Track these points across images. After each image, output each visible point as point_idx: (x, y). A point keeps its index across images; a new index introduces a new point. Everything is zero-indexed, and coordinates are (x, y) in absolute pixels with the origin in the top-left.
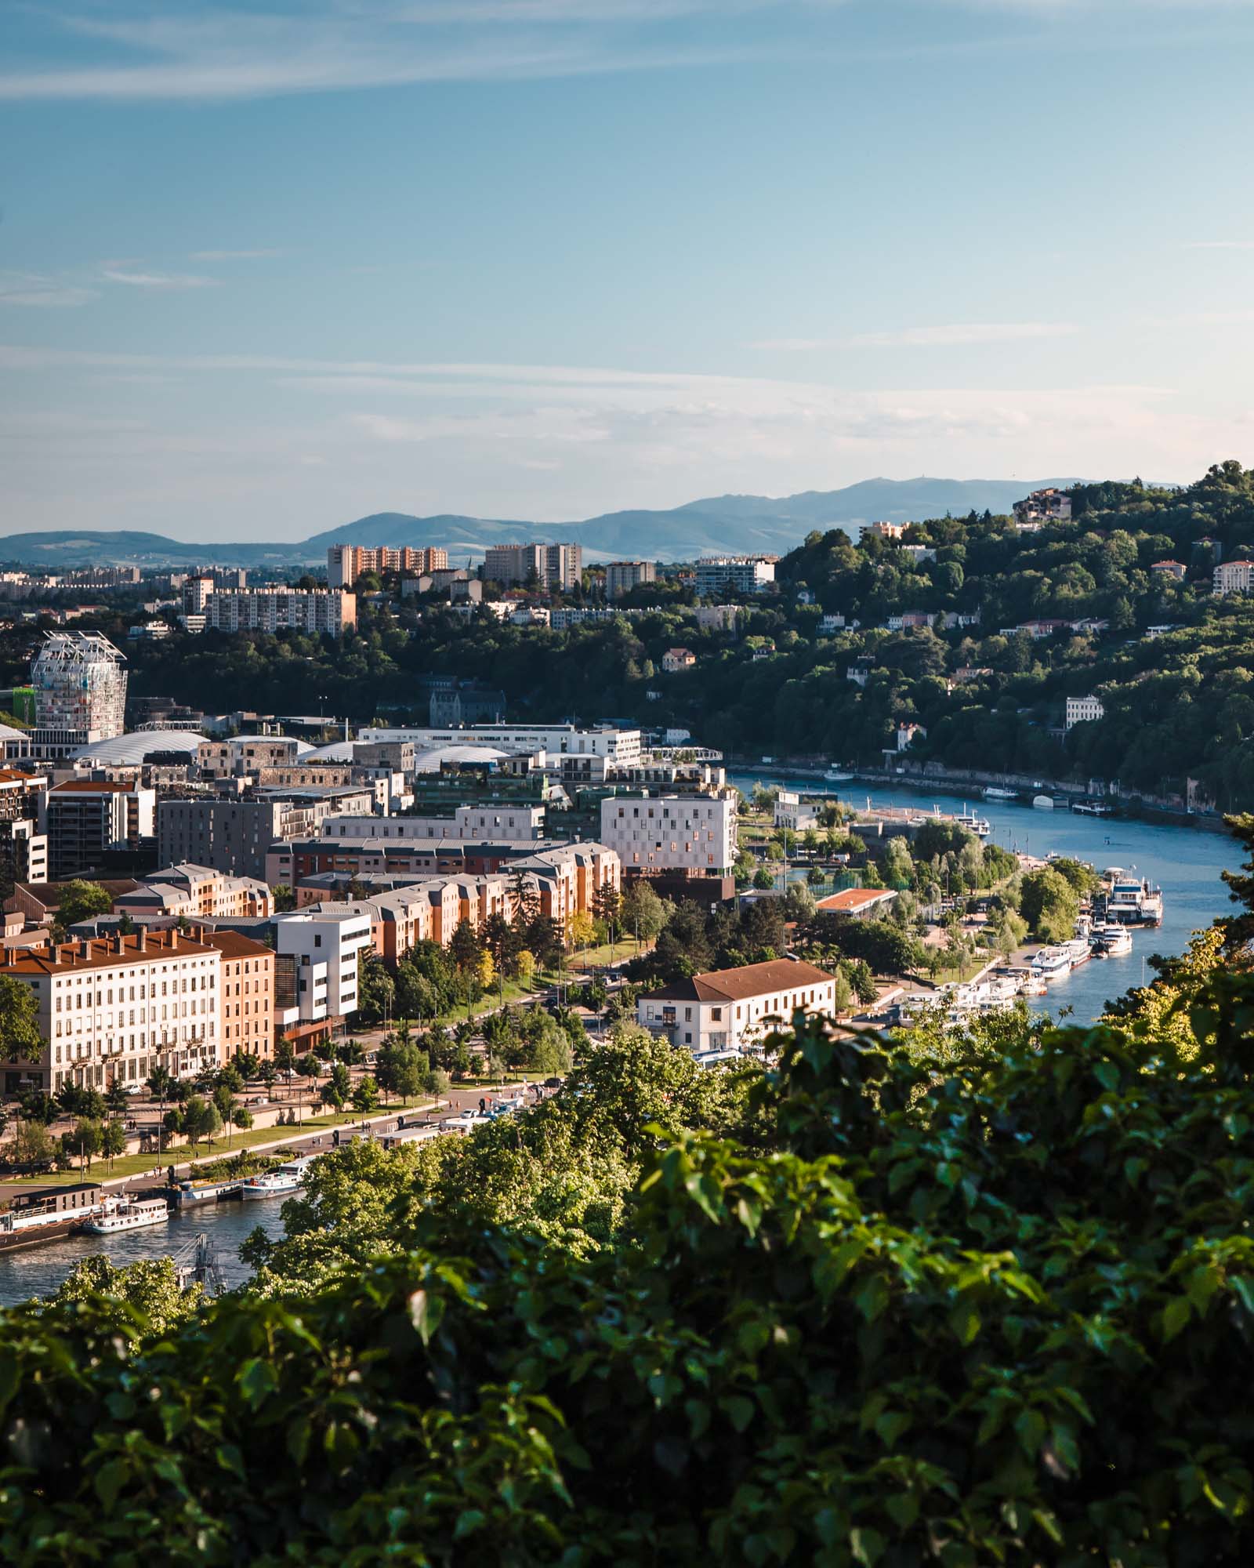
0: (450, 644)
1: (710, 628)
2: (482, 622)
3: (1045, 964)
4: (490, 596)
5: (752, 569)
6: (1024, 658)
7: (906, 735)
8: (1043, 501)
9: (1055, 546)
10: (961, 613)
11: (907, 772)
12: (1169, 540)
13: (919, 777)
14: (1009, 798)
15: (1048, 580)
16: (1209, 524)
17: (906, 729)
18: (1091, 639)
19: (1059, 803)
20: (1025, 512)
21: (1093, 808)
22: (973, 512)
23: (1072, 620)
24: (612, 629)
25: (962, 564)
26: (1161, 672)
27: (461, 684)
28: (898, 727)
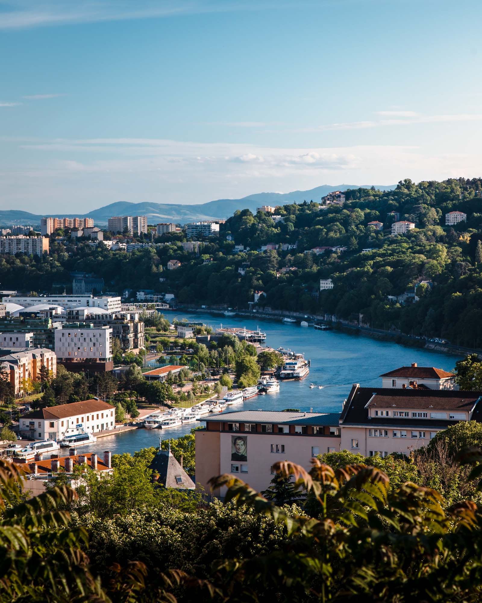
0: (84, 258)
1: (188, 252)
2: (99, 249)
3: (229, 398)
4: (106, 238)
5: (210, 226)
6: (310, 263)
7: (257, 296)
8: (334, 197)
9: (331, 215)
10: (290, 244)
11: (257, 311)
12: (377, 212)
13: (261, 313)
14: (293, 322)
15: (325, 230)
16: (395, 205)
17: (258, 293)
18: (339, 254)
19: (311, 324)
20: (325, 201)
21: (321, 326)
22: (305, 201)
23: (333, 246)
24: (147, 252)
25: (294, 223)
26: (356, 269)
27: (87, 276)
28: (254, 292)
